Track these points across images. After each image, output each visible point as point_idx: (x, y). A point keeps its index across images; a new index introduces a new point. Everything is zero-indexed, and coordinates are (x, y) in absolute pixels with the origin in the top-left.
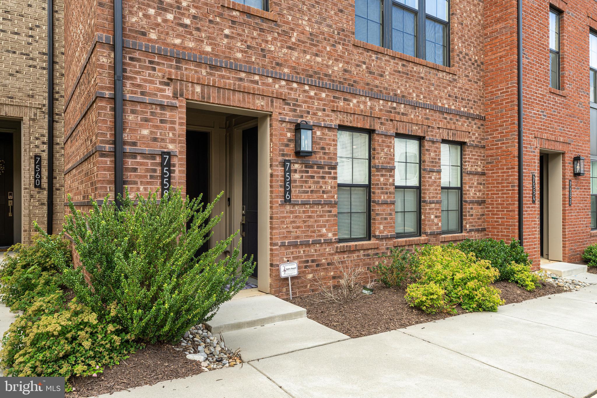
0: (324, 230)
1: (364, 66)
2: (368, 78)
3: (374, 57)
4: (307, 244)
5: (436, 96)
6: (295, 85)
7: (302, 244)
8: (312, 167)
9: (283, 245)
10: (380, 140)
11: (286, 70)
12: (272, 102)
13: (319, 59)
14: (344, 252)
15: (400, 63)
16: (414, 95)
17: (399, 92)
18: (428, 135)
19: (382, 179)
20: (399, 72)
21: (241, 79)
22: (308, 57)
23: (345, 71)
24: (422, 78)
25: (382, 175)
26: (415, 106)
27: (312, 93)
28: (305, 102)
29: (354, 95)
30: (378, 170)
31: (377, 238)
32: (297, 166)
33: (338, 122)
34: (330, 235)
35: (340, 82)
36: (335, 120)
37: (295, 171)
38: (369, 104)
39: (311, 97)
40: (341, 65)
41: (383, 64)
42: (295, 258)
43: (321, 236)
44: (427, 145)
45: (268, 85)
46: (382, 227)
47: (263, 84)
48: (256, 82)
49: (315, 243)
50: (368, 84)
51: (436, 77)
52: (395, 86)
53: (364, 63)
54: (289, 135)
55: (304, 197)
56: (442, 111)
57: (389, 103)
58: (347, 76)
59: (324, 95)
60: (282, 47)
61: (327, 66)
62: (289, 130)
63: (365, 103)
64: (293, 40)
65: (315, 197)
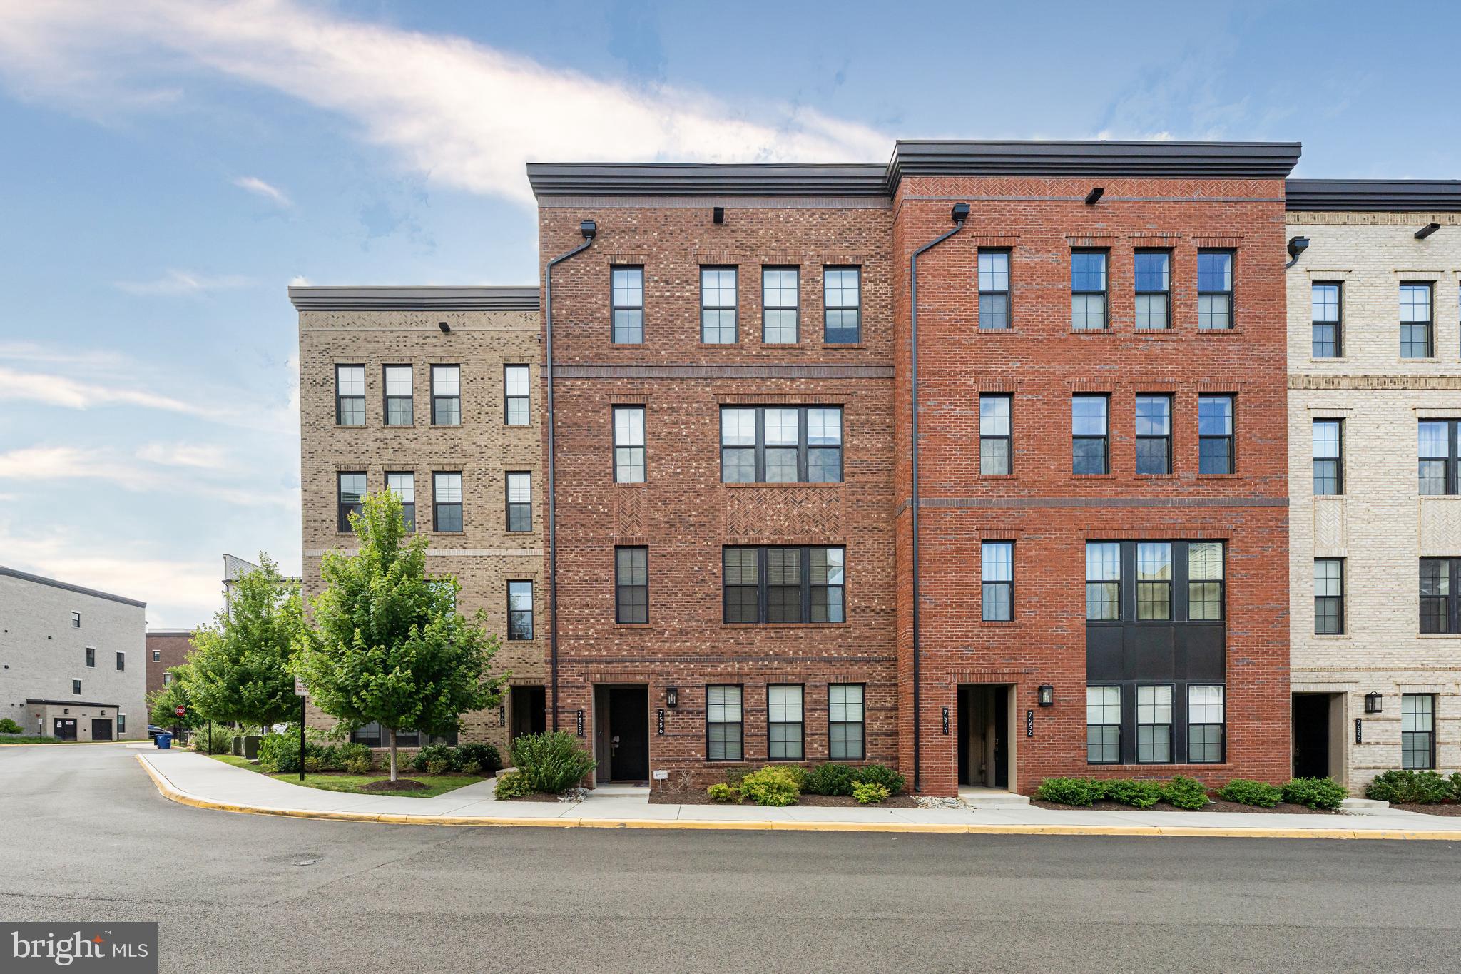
0: (693, 752)
1: (732, 641)
2: (737, 648)
3: (742, 632)
4: (678, 761)
5: (820, 649)
6: (667, 664)
7: (673, 761)
8: (682, 712)
9: (658, 760)
10: (750, 690)
11: (660, 656)
12: (649, 676)
13: (688, 644)
14: (712, 767)
15: (773, 631)
16: (791, 652)
17: (771, 653)
18: (808, 681)
19: (752, 718)
20: (772, 638)
21: (626, 667)
22: (678, 644)
23: (713, 647)
24: (802, 638)
25: (752, 715)
26: (791, 661)
27: (682, 666)
28: (676, 673)
29: (722, 662)
30: (747, 712)
31: (747, 760)
32: (669, 713)
33: (705, 682)
34: (699, 755)
35: (708, 656)
36: (703, 681)
37: (668, 716)
38: (737, 666)
39: (681, 669)
40: (708, 644)
41: (753, 636)
42: (668, 769)
43: (691, 756)
44: (807, 690)
45: (647, 666)
46: (752, 752)
47: (642, 667)
48: (638, 666)
49: (684, 760)
50: (736, 652)
51: (820, 634)
52: (766, 650)
53: (732, 638)
54: (662, 694)
55: (676, 732)
56: (828, 661)
57: (760, 663)
58: (715, 650)
59: (692, 666)
60: (657, 642)
61: (695, 647)
62: (663, 691)
63: (733, 666)
64: (666, 636)
65: (685, 732)
